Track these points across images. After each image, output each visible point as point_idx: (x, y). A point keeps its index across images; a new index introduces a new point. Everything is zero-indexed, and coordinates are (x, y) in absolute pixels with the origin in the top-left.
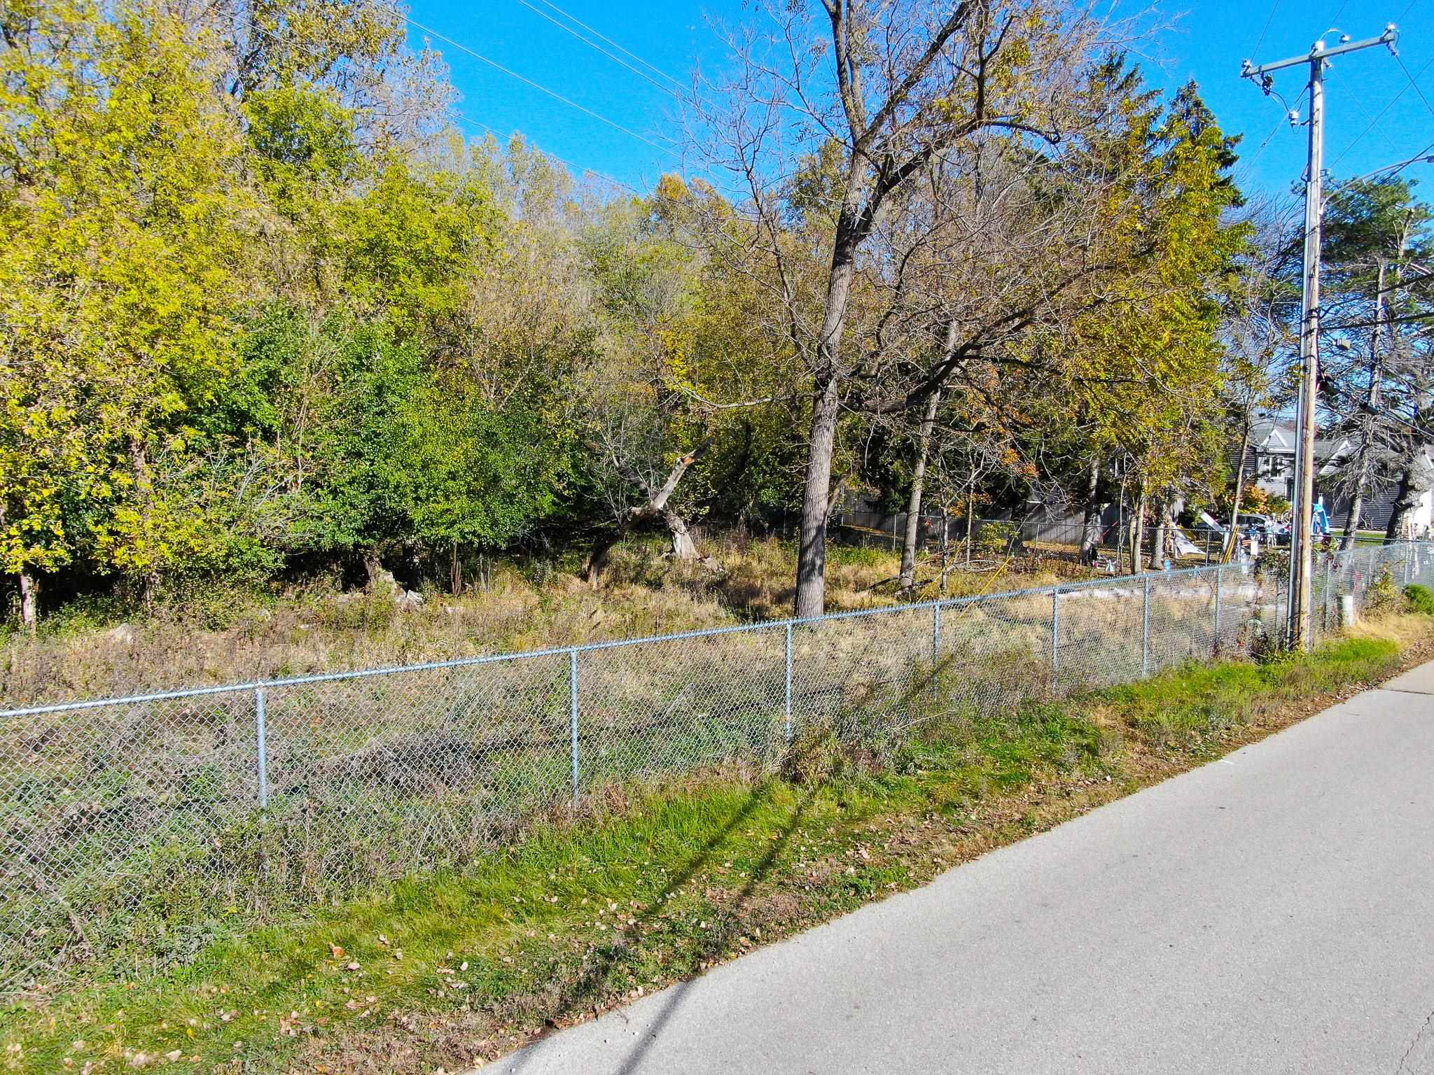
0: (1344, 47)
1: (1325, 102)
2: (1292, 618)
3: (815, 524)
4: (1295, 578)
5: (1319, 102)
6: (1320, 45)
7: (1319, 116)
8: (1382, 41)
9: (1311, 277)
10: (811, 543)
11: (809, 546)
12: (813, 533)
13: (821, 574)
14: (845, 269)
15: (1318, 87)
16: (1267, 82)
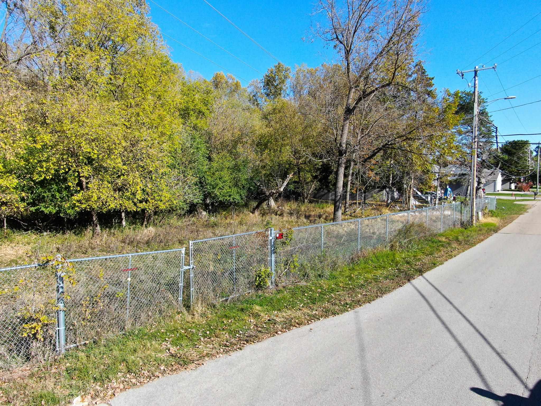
0: (484, 68)
1: (478, 82)
2: (471, 217)
3: (340, 194)
4: (472, 206)
5: (477, 82)
6: (477, 67)
7: (477, 86)
8: (493, 68)
9: (475, 127)
10: (339, 200)
11: (338, 201)
12: (339, 197)
13: (341, 209)
14: (348, 121)
15: (477, 78)
16: (463, 75)
